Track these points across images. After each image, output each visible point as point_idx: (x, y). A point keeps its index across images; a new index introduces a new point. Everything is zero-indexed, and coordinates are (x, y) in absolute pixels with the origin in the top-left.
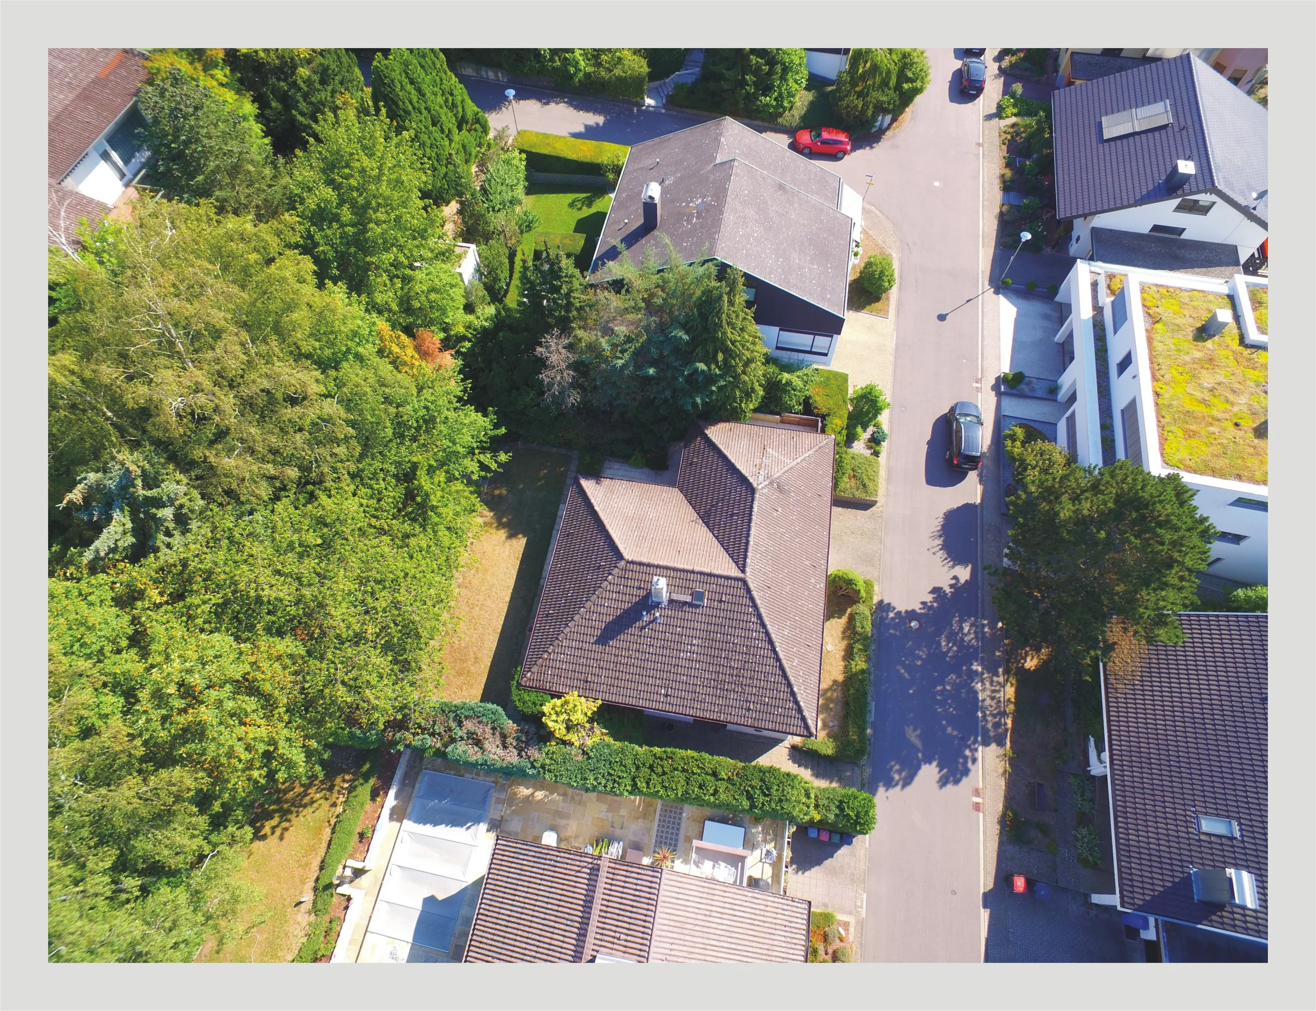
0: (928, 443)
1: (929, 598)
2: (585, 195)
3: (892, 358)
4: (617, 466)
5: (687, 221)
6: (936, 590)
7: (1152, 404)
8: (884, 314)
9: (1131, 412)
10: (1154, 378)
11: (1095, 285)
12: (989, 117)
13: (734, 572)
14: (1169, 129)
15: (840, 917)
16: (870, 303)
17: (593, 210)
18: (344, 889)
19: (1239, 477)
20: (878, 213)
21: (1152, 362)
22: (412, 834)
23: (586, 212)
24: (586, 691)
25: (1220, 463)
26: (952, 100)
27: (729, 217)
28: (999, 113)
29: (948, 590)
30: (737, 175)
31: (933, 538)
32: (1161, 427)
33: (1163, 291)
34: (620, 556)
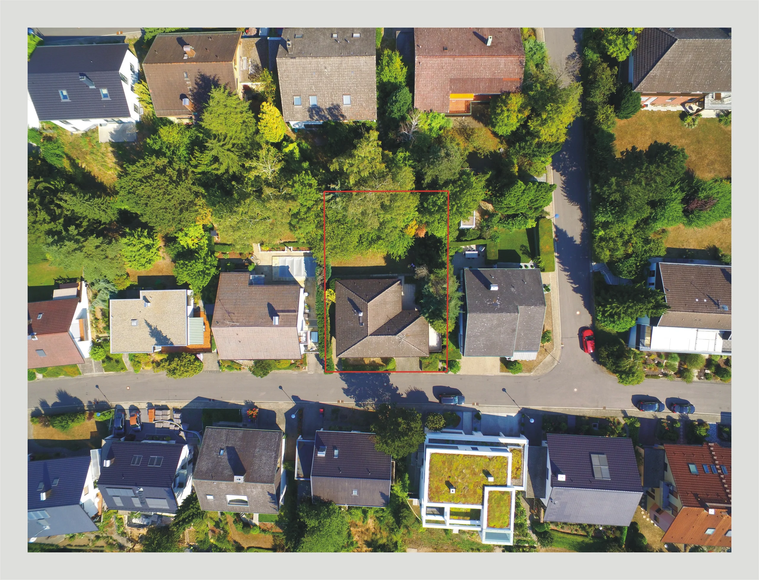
0: (449, 387)
1: (394, 386)
2: (529, 250)
3: (482, 374)
4: (414, 288)
5: (489, 300)
6: (397, 388)
7: (454, 453)
8: (502, 371)
9: (456, 448)
10: (465, 455)
11: (518, 445)
12: (624, 412)
13: (369, 333)
14: (592, 478)
15: (307, 367)
16: (505, 365)
17: (521, 255)
18: (286, 248)
19: (430, 474)
20: (553, 367)
21: (471, 455)
22: (301, 261)
23: (520, 253)
24: (337, 298)
25: (434, 469)
26: (633, 396)
27: (489, 315)
28: (626, 416)
29: (398, 392)
30: (511, 315)
31: (414, 388)
32: (446, 454)
33: (505, 464)
34: (368, 302)
